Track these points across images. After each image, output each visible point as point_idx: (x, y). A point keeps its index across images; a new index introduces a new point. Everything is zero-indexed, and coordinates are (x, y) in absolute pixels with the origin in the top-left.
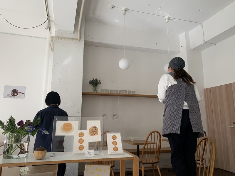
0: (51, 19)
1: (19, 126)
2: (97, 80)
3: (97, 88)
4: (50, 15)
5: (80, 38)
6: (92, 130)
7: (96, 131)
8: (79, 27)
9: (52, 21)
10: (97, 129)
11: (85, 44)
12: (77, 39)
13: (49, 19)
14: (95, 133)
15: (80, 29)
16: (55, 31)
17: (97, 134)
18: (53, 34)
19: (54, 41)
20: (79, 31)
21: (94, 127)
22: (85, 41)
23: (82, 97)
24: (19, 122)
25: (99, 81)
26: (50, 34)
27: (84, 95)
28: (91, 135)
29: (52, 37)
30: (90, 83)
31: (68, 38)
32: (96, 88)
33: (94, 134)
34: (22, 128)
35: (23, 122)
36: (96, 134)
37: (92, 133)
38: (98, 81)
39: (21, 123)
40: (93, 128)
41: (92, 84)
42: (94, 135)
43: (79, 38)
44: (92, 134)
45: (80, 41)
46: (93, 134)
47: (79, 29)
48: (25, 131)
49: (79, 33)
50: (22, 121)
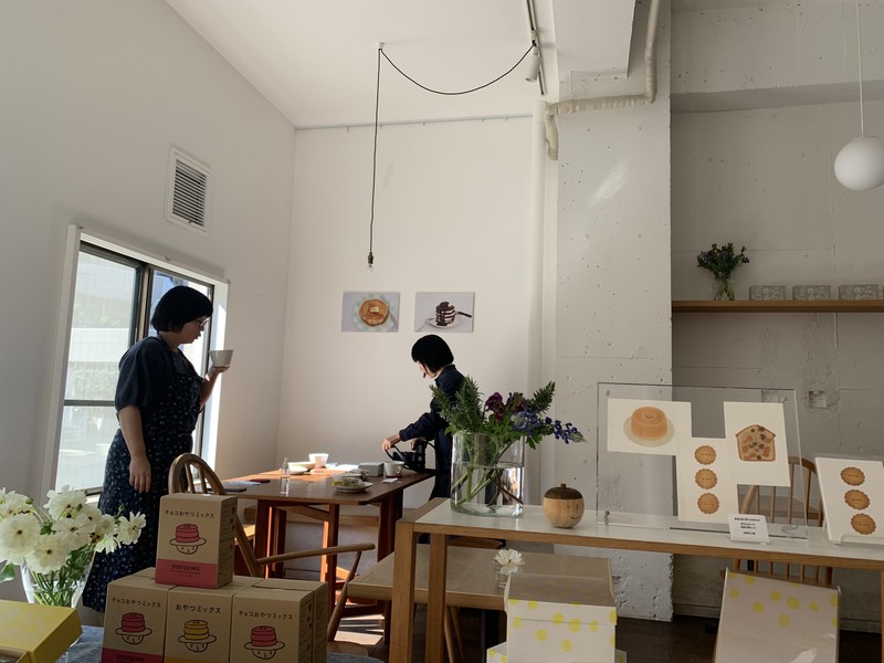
0: (543, 39)
1: (491, 412)
2: (729, 248)
3: (731, 281)
4: (540, 25)
5: (655, 91)
6: (750, 438)
7: (766, 444)
8: (650, 44)
9: (550, 46)
10: (768, 436)
11: (675, 111)
12: (642, 96)
13: (536, 42)
14: (761, 452)
15: (654, 52)
16: (561, 82)
17: (769, 458)
18: (554, 95)
19: (556, 119)
20: (648, 62)
21: (756, 428)
22: (673, 97)
23: (673, 319)
24: (491, 398)
25: (740, 253)
26: (544, 98)
27: (680, 310)
28: (746, 459)
29: (551, 107)
30: (701, 263)
31: (610, 99)
32: (726, 283)
33: (758, 454)
34: (501, 419)
35: (501, 398)
36: (766, 455)
37: (751, 451)
38: (737, 252)
39: (495, 401)
40: (753, 431)
41: (711, 268)
42: (759, 458)
43: (649, 89)
44: (747, 455)
45: (654, 100)
46: (753, 455)
47: (648, 53)
48: (511, 428)
49: (648, 71)
50: (497, 394)
